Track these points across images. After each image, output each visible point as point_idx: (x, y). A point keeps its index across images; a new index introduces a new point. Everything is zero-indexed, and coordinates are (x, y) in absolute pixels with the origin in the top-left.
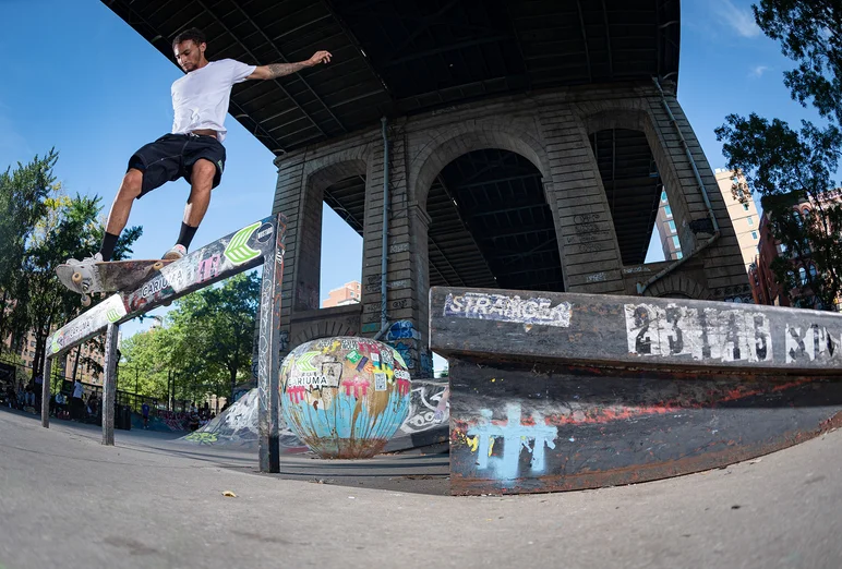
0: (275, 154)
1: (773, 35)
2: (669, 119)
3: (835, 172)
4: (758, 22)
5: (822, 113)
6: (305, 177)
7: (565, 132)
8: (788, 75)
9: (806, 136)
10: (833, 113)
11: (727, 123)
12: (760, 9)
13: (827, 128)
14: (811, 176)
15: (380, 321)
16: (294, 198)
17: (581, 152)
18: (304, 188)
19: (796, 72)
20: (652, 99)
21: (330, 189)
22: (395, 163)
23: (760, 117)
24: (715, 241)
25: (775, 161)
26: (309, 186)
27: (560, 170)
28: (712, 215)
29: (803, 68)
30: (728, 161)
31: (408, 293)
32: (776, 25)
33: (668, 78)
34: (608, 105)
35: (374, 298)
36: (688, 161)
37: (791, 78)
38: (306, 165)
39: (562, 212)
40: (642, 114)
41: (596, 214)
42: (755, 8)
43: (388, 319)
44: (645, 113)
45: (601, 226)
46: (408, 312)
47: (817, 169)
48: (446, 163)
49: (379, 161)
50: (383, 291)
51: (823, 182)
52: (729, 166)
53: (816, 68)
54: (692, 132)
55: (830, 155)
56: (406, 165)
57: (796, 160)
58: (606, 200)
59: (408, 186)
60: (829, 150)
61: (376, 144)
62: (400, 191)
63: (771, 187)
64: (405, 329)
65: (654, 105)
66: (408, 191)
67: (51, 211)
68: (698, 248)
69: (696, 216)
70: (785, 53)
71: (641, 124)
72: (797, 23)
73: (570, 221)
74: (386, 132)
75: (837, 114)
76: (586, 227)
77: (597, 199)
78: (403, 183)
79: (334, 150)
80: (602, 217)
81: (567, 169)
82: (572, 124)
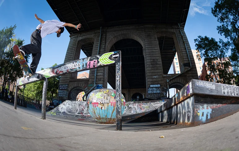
0: (70, 34)
1: (216, 16)
2: (181, 35)
3: (227, 53)
4: (212, 12)
5: (226, 37)
6: (77, 41)
7: (151, 36)
8: (218, 27)
9: (220, 43)
10: (229, 37)
11: (198, 38)
12: (213, 9)
13: (227, 41)
14: (220, 53)
15: (94, 84)
16: (74, 47)
17: (155, 42)
18: (76, 44)
19: (220, 26)
20: (177, 29)
21: (83, 45)
22: (102, 40)
23: (208, 37)
24: (190, 69)
25: (210, 49)
26: (78, 44)
27: (149, 46)
28: (190, 62)
29: (223, 25)
30: (196, 48)
31: (102, 77)
32: (217, 13)
33: (182, 24)
34: (164, 30)
35: (93, 77)
36: (185, 47)
37: (219, 28)
38: (78, 38)
39: (147, 58)
40: (173, 33)
41: (157, 60)
42: (212, 9)
43: (96, 84)
44: (175, 33)
45: (158, 63)
46: (102, 82)
47: (222, 52)
48: (116, 41)
49: (98, 39)
50: (95, 75)
51: (223, 55)
52: (197, 49)
53: (227, 26)
54: (187, 39)
55: (226, 48)
56: (105, 41)
57: (216, 49)
58: (160, 56)
59: (105, 47)
60: (226, 47)
61: (98, 34)
62: (103, 48)
63: (208, 56)
64: (100, 87)
65: (177, 31)
66: (105, 48)
67: (12, 42)
68: (185, 71)
69: (186, 62)
70: (218, 21)
71: (173, 36)
72: (223, 13)
73: (149, 61)
74: (101, 31)
75: (230, 38)
76: (154, 63)
77: (158, 55)
78: (104, 46)
79: (86, 34)
80: (159, 60)
81: (151, 46)
82: (153, 34)
